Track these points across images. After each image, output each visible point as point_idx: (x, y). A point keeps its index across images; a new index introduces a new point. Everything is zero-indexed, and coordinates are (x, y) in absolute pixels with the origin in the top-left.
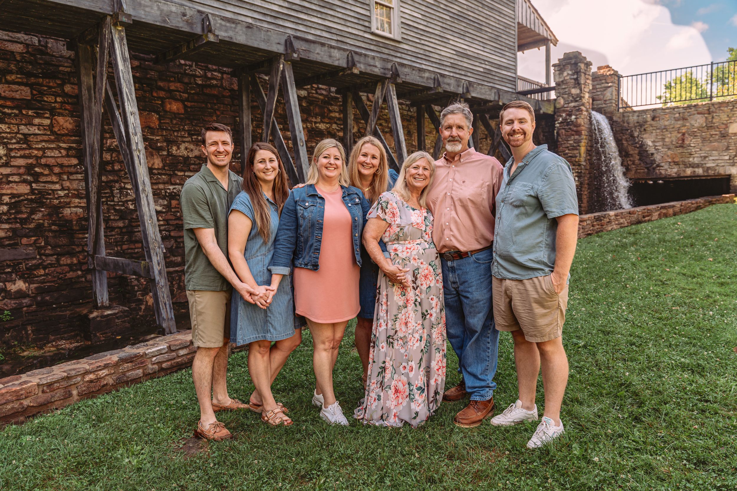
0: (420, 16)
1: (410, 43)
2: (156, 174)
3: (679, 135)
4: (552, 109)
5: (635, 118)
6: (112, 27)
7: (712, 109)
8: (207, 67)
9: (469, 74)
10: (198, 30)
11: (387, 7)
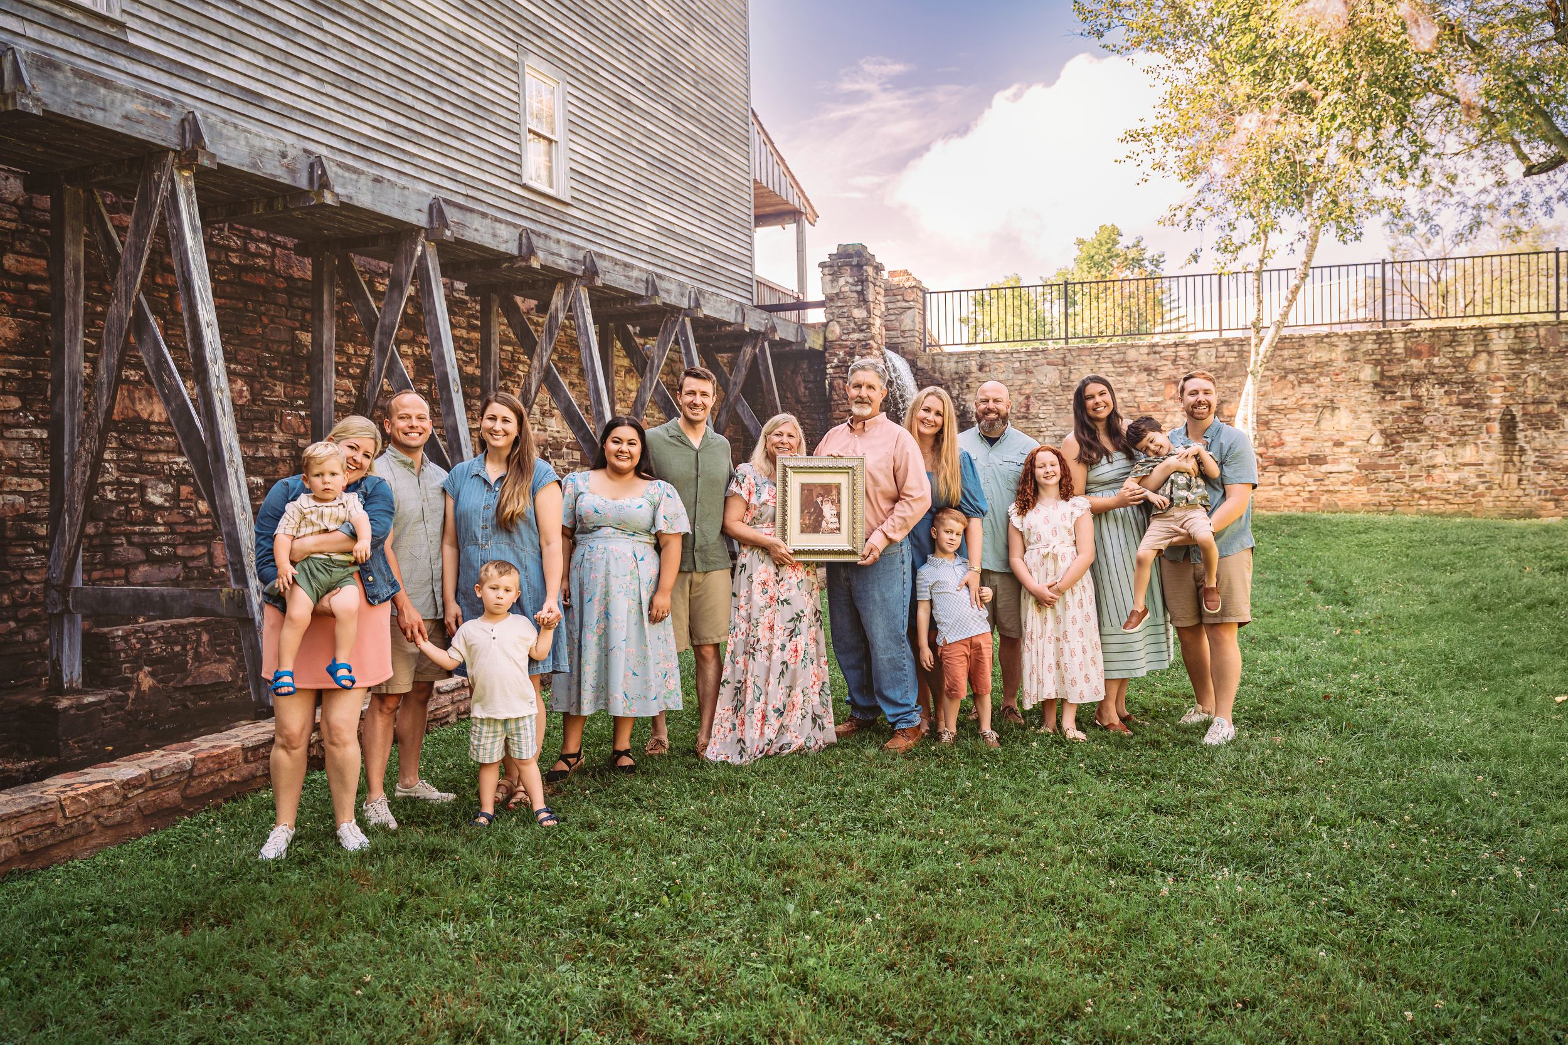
0: (600, 160)
1: (585, 207)
2: (154, 434)
3: (1022, 398)
4: (821, 342)
5: (952, 365)
6: (175, 172)
7: (1069, 358)
8: (248, 233)
9: (679, 269)
10: (303, 183)
11: (545, 138)
